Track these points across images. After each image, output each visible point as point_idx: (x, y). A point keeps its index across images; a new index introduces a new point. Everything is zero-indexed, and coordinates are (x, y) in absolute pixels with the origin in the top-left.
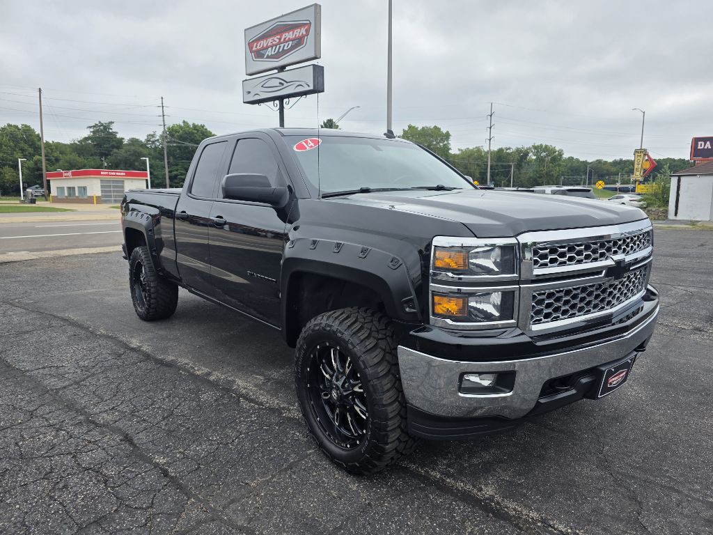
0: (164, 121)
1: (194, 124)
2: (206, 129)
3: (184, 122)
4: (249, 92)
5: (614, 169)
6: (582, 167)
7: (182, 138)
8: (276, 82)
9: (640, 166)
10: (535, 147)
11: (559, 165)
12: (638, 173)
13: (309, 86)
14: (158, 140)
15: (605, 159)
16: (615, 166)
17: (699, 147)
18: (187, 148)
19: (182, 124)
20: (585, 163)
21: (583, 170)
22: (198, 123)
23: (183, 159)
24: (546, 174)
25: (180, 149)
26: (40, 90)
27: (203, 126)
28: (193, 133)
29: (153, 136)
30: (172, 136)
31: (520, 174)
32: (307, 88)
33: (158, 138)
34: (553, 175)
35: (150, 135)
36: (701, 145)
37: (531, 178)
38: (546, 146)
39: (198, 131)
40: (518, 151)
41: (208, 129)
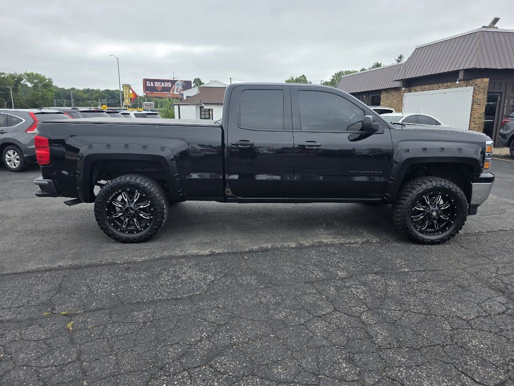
5: (85, 96)
6: (62, 93)
9: (127, 96)
10: (28, 75)
11: (51, 91)
12: (127, 101)
15: (77, 88)
16: (86, 93)
17: (148, 85)
20: (63, 90)
21: (62, 95)
24: (42, 97)
31: (18, 96)
34: (47, 98)
36: (148, 84)
37: (28, 100)
38: (37, 75)
40: (12, 77)
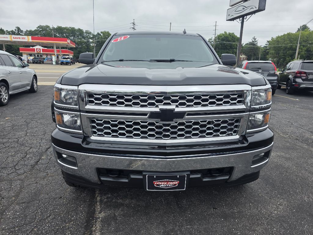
0: (215, 32)
1: (229, 33)
2: (234, 35)
3: (225, 32)
4: (229, 15)
7: (223, 40)
8: (241, 8)
13: (256, 8)
14: (213, 41)
18: (224, 44)
19: (224, 33)
22: (231, 32)
23: (222, 49)
25: (221, 45)
26: (171, 23)
27: (233, 34)
28: (228, 37)
29: (211, 39)
30: (219, 39)
32: (255, 9)
33: (213, 40)
35: (210, 39)
39: (230, 36)
41: (236, 35)
